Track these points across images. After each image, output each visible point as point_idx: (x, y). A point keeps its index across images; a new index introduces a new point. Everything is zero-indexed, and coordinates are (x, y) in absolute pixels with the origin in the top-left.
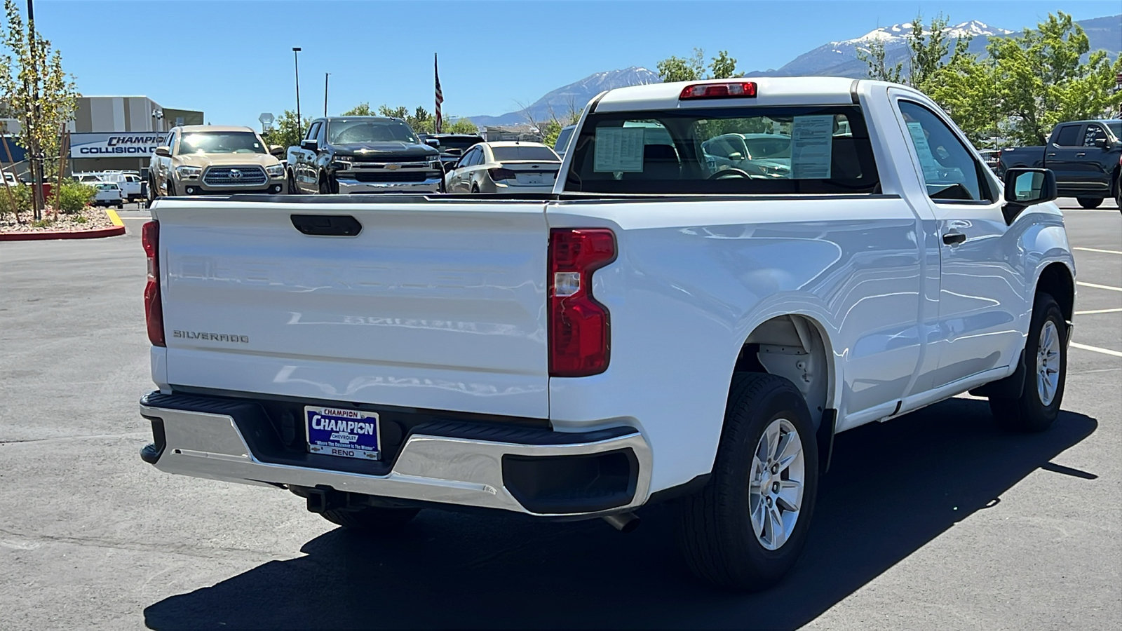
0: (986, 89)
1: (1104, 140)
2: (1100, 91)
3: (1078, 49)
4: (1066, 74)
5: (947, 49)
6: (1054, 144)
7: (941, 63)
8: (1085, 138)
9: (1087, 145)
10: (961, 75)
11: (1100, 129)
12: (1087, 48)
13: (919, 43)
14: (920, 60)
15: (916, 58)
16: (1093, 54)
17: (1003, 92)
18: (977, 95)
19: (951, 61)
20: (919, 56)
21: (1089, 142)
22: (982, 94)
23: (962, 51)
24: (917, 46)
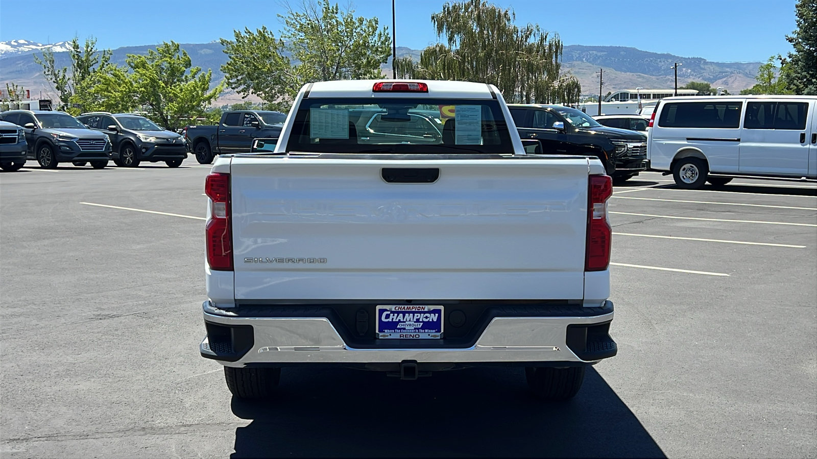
0: (130, 87)
1: (257, 123)
2: (200, 92)
3: (185, 65)
4: (178, 80)
5: (97, 60)
6: (224, 124)
7: (94, 69)
8: (244, 121)
9: (246, 125)
10: (109, 76)
11: (253, 116)
12: (190, 65)
13: (77, 55)
14: (79, 66)
15: (75, 65)
16: (193, 69)
17: (140, 89)
18: (125, 91)
19: (99, 68)
20: (78, 63)
21: (247, 124)
22: (128, 90)
23: (106, 61)
24: (76, 57)
